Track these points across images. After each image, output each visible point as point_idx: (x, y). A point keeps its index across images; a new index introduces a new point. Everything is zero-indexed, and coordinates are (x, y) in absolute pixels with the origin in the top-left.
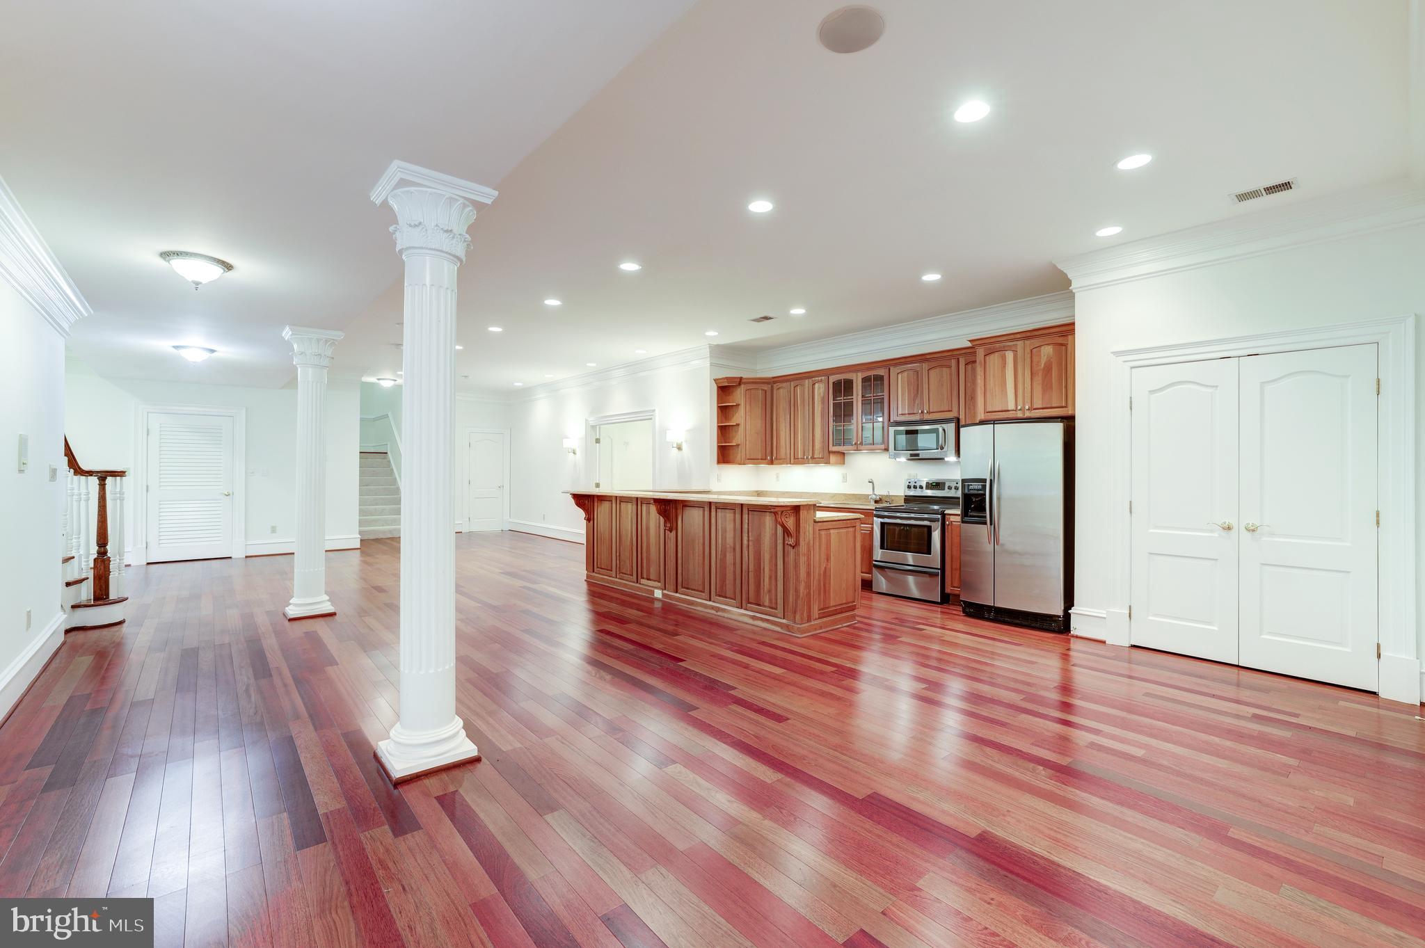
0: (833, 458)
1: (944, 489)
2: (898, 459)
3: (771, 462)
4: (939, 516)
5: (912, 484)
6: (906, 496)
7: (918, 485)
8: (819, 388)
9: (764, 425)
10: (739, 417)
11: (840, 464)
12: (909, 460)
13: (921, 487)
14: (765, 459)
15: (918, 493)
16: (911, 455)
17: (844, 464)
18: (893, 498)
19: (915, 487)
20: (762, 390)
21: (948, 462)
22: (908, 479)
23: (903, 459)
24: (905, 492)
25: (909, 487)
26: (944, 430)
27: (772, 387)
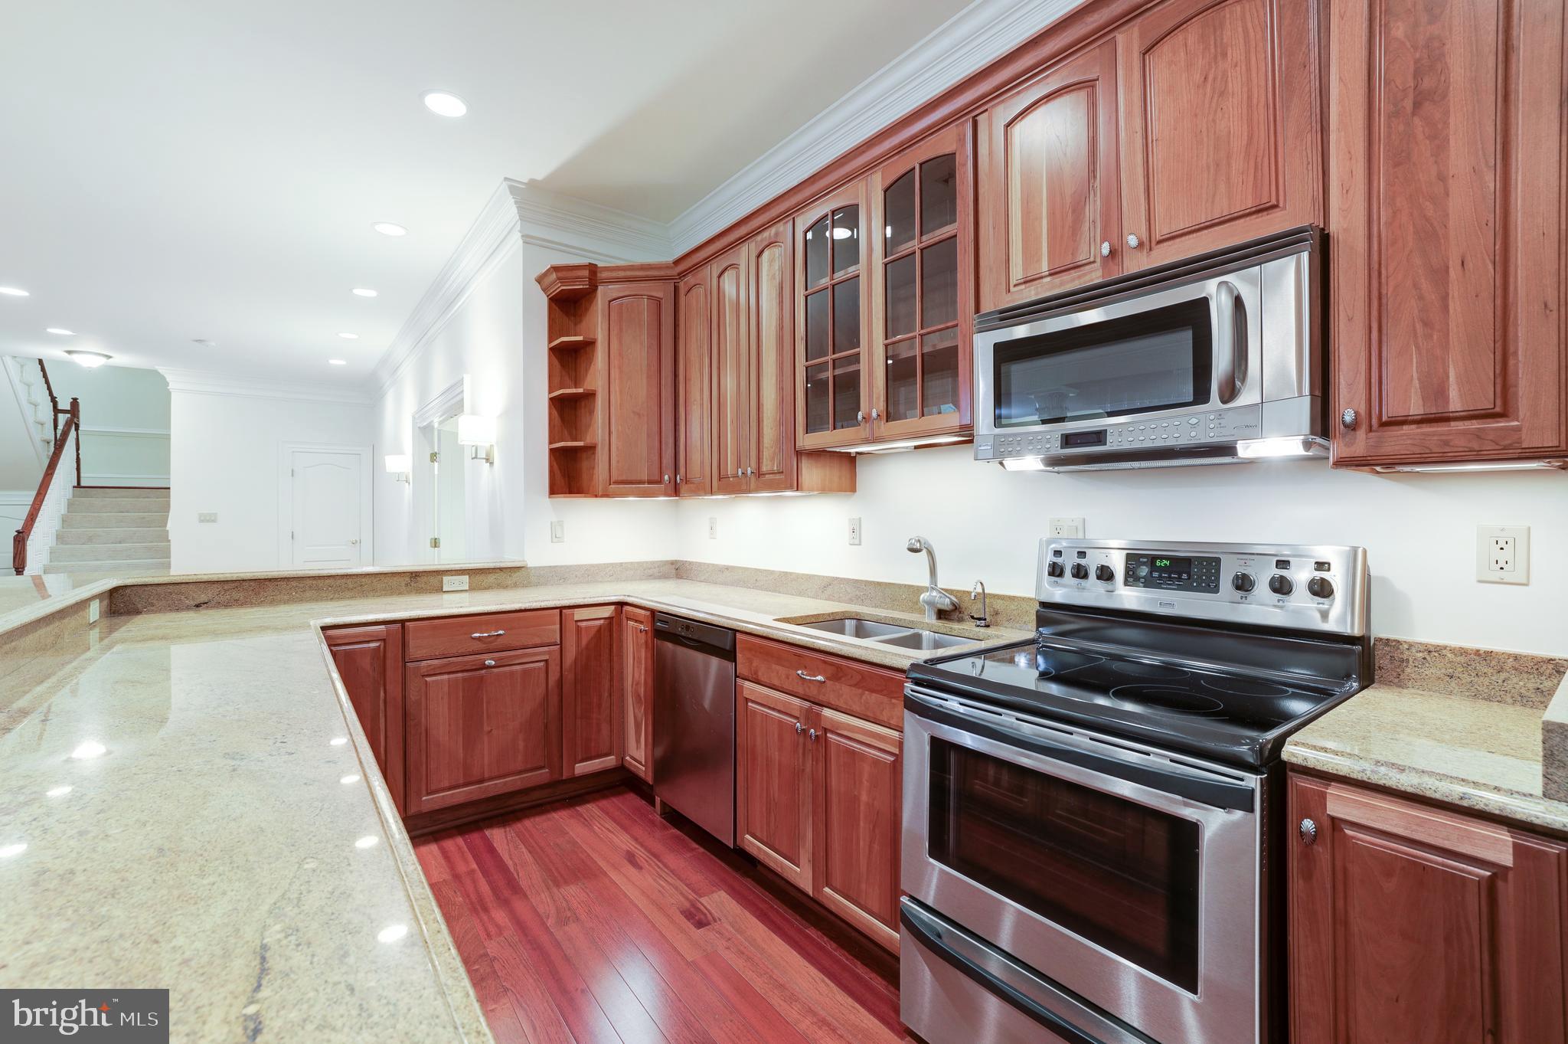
0: (810, 473)
1: (1216, 590)
2: (1011, 464)
3: (676, 491)
4: (1252, 781)
5: (1069, 561)
6: (1043, 604)
7: (1092, 562)
8: (771, 261)
9: (655, 391)
10: (597, 376)
11: (841, 490)
12: (1054, 462)
13: (1105, 574)
14: (660, 482)
15: (1092, 594)
16: (1068, 440)
17: (853, 489)
18: (999, 605)
19: (1080, 573)
20: (650, 297)
21: (1251, 463)
22: (1049, 542)
23: (1032, 463)
24: (1039, 587)
25: (1056, 571)
26: (1238, 303)
27: (676, 289)
